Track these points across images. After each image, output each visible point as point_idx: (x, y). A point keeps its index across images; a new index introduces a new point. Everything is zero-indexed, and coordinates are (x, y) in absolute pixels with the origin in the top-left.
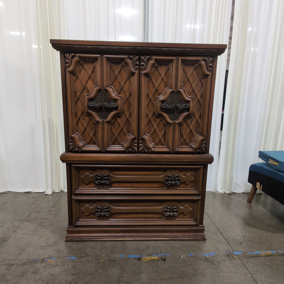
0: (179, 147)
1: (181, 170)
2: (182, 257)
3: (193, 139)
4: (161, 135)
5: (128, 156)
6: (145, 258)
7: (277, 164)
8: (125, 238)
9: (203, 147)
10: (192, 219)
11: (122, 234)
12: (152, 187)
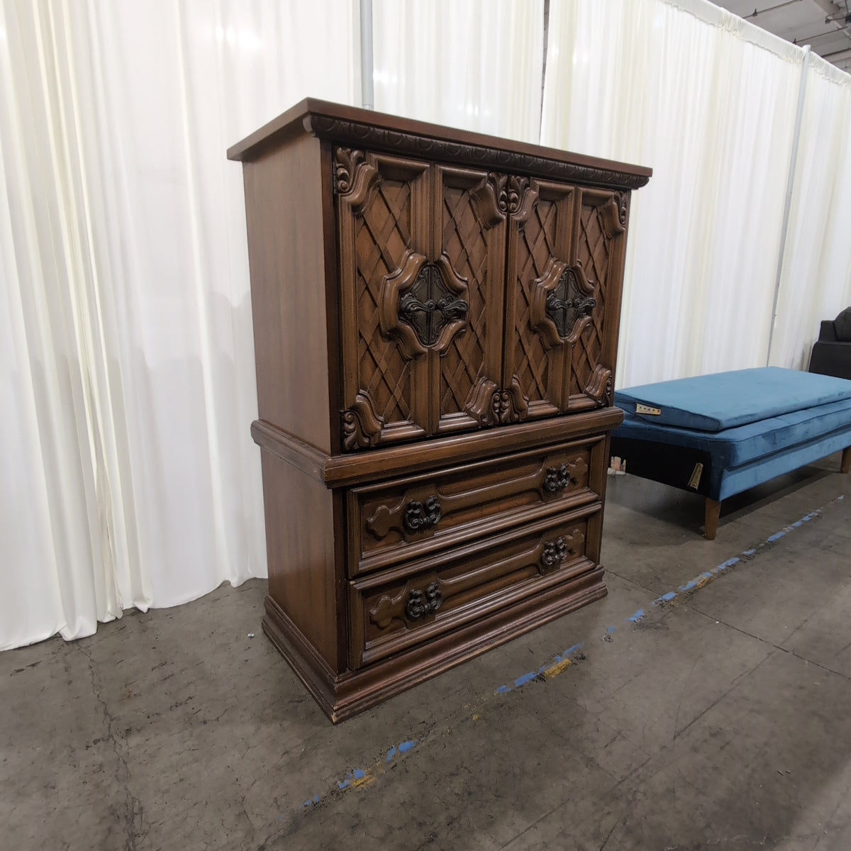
0: (570, 398)
3: (590, 377)
4: (538, 375)
6: (550, 671)
7: (656, 412)
8: (474, 650)
10: (584, 558)
11: (465, 645)
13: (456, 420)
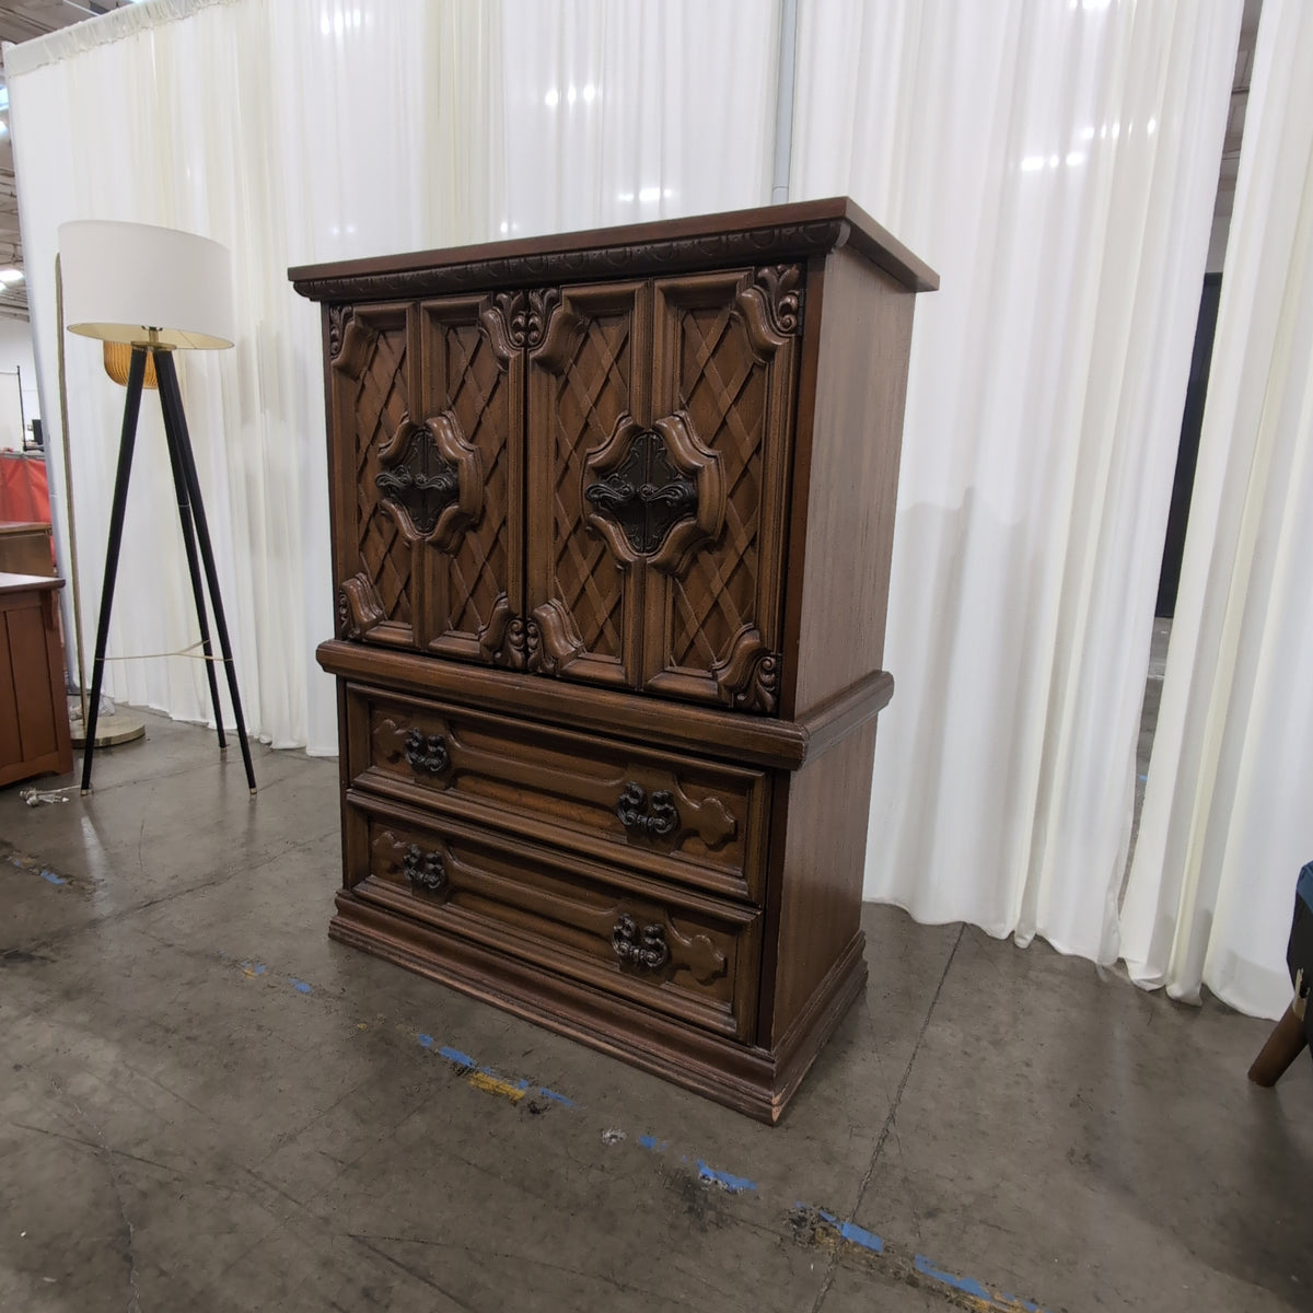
0: (669, 668)
1: (684, 775)
2: (608, 1135)
3: (726, 645)
4: (603, 610)
5: (488, 679)
6: (485, 1078)
9: (765, 684)
10: (727, 1007)
12: (582, 822)
13: (463, 643)
